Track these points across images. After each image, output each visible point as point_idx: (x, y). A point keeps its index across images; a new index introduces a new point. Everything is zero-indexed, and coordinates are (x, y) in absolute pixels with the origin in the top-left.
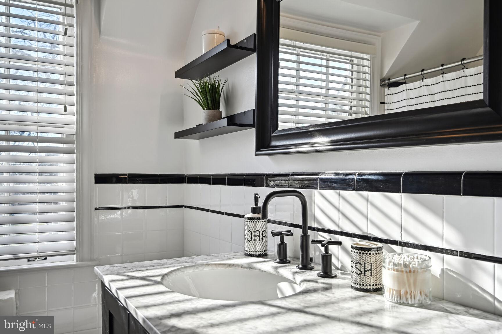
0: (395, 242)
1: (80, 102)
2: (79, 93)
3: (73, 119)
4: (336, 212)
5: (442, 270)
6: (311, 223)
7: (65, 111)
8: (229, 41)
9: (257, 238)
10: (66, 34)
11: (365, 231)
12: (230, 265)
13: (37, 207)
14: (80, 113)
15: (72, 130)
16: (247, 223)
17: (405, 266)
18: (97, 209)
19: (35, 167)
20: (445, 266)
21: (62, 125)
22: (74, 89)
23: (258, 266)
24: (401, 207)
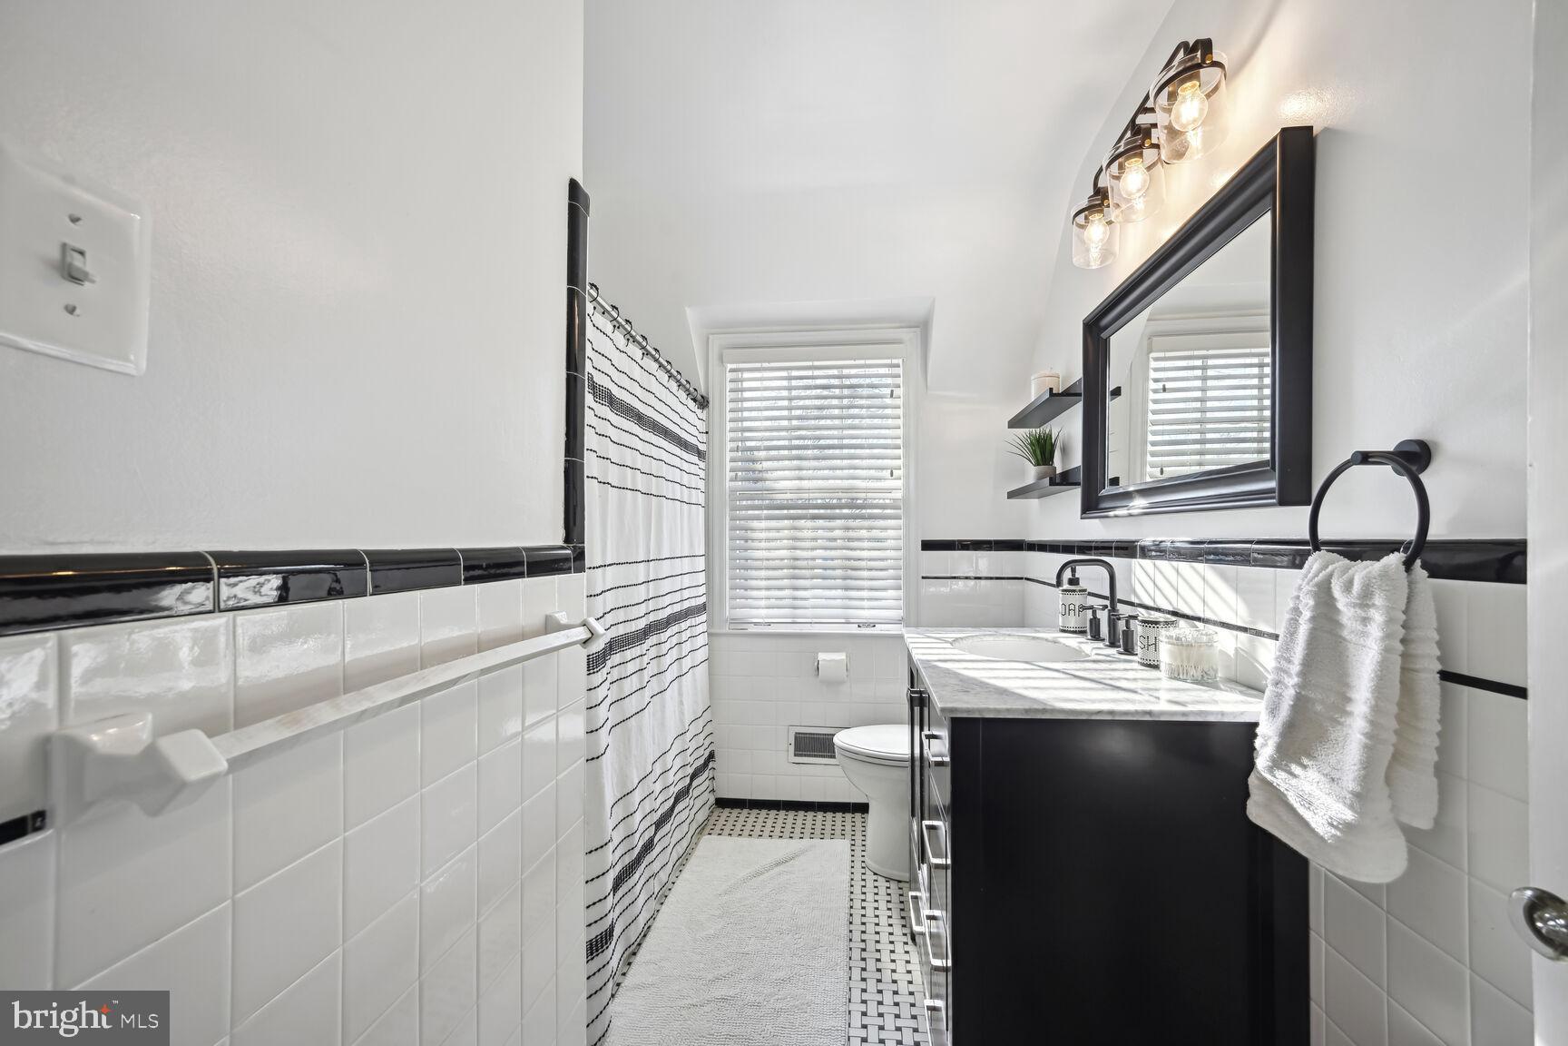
0: (1198, 619)
1: (907, 466)
2: (907, 455)
3: (899, 483)
4: (1152, 584)
5: (1236, 649)
6: (1119, 596)
7: (892, 476)
8: (1051, 389)
9: (1072, 612)
10: (892, 396)
11: (1175, 605)
12: (1034, 638)
13: (865, 574)
14: (907, 476)
15: (898, 495)
16: (1061, 595)
17: (1178, 639)
18: (923, 578)
19: (864, 533)
20: (1239, 645)
21: (889, 490)
22: (899, 452)
23: (1062, 640)
24: (1204, 579)
